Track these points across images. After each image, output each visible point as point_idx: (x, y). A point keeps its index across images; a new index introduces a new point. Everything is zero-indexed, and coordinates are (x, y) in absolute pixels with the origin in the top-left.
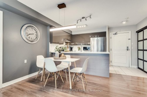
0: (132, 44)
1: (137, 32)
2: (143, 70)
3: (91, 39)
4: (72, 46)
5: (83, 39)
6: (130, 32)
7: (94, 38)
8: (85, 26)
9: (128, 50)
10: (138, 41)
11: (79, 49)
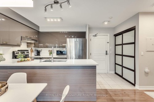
0: (111, 48)
1: (114, 35)
2: (122, 77)
3: (68, 39)
4: (39, 49)
5: (57, 40)
6: (109, 35)
7: (71, 39)
8: (59, 20)
9: (107, 54)
10: (116, 45)
11: (51, 53)
